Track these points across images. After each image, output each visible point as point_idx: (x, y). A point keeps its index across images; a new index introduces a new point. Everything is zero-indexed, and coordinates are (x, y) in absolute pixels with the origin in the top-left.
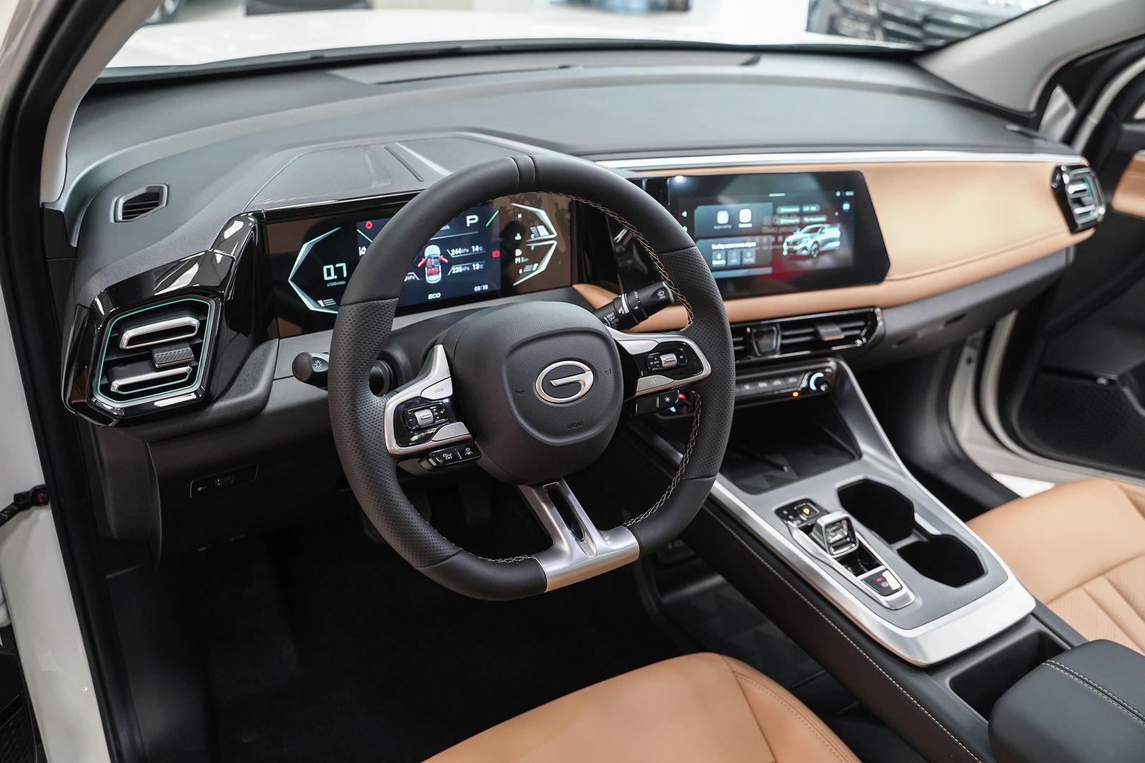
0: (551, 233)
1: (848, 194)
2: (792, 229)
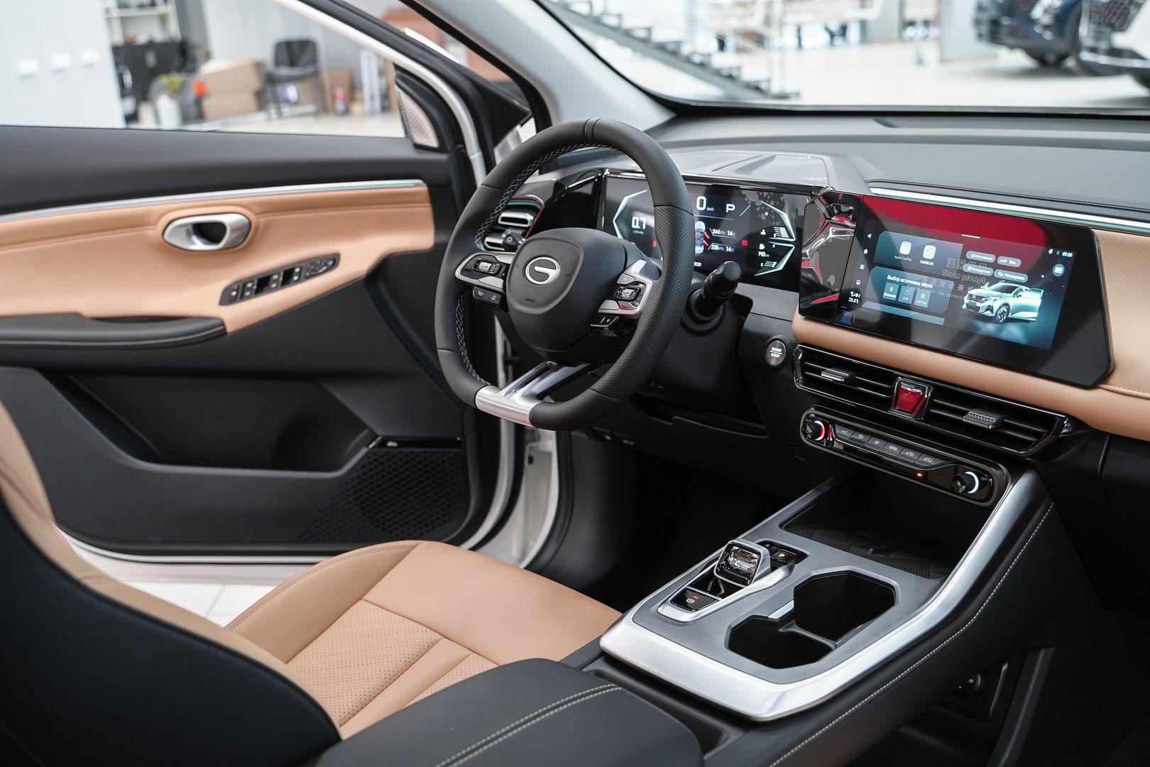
0: (791, 237)
1: (1065, 254)
2: (978, 281)
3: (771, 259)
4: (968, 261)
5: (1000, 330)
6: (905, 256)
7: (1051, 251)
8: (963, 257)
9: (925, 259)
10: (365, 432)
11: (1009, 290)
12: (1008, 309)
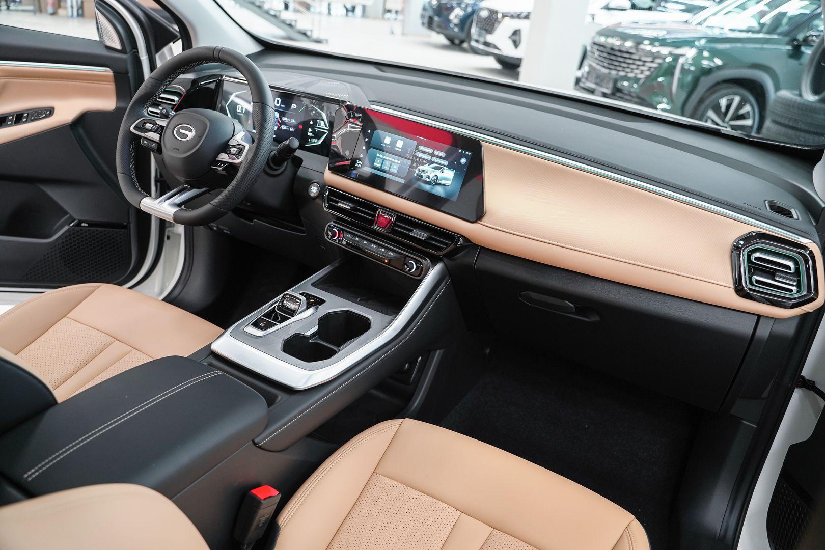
0: (326, 127)
1: (467, 153)
2: (423, 162)
3: (315, 138)
4: (419, 151)
5: (432, 189)
6: (387, 144)
7: (460, 151)
8: (417, 148)
9: (397, 147)
10: (68, 216)
11: (438, 168)
12: (437, 178)
